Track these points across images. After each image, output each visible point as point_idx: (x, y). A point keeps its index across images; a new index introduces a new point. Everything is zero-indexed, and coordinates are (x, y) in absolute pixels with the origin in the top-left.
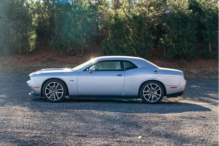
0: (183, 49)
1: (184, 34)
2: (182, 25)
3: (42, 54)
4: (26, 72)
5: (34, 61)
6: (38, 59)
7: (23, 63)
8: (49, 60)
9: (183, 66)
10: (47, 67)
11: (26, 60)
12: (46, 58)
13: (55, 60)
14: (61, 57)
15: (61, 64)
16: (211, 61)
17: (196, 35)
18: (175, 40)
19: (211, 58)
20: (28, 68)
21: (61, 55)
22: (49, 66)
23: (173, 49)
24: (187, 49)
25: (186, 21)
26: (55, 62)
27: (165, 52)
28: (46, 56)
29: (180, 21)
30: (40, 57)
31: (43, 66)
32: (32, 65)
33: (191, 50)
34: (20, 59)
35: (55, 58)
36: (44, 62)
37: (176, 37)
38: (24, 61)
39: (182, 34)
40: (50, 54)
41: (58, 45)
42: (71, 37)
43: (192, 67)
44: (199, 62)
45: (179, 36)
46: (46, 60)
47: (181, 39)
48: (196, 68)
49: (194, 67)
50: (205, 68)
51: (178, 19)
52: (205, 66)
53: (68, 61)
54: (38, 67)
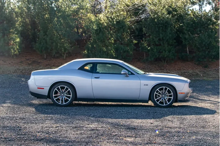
0: (164, 52)
1: (164, 38)
2: (162, 29)
3: (26, 57)
4: (14, 74)
5: (20, 64)
6: (23, 62)
7: (9, 65)
8: (34, 62)
9: (163, 68)
10: (34, 69)
11: (11, 62)
12: (30, 60)
13: (39, 63)
14: (45, 59)
15: (46, 66)
16: (189, 63)
17: (175, 39)
18: (156, 44)
19: (189, 60)
20: (16, 70)
21: (45, 57)
22: (36, 68)
23: (154, 52)
24: (167, 52)
25: (166, 26)
26: (40, 64)
27: (145, 54)
28: (31, 58)
29: (160, 25)
30: (25, 59)
31: (29, 68)
32: (19, 67)
33: (171, 52)
34: (6, 61)
35: (39, 61)
36: (29, 64)
37: (157, 41)
38: (10, 64)
39: (162, 38)
40: (33, 57)
41: (44, 48)
42: (56, 40)
43: (172, 68)
44: (178, 64)
45: (159, 40)
46: (31, 62)
47: (161, 43)
48: (176, 70)
49: (174, 68)
50: (184, 70)
51: (159, 24)
52: (184, 68)
53: (53, 63)
54: (25, 69)
